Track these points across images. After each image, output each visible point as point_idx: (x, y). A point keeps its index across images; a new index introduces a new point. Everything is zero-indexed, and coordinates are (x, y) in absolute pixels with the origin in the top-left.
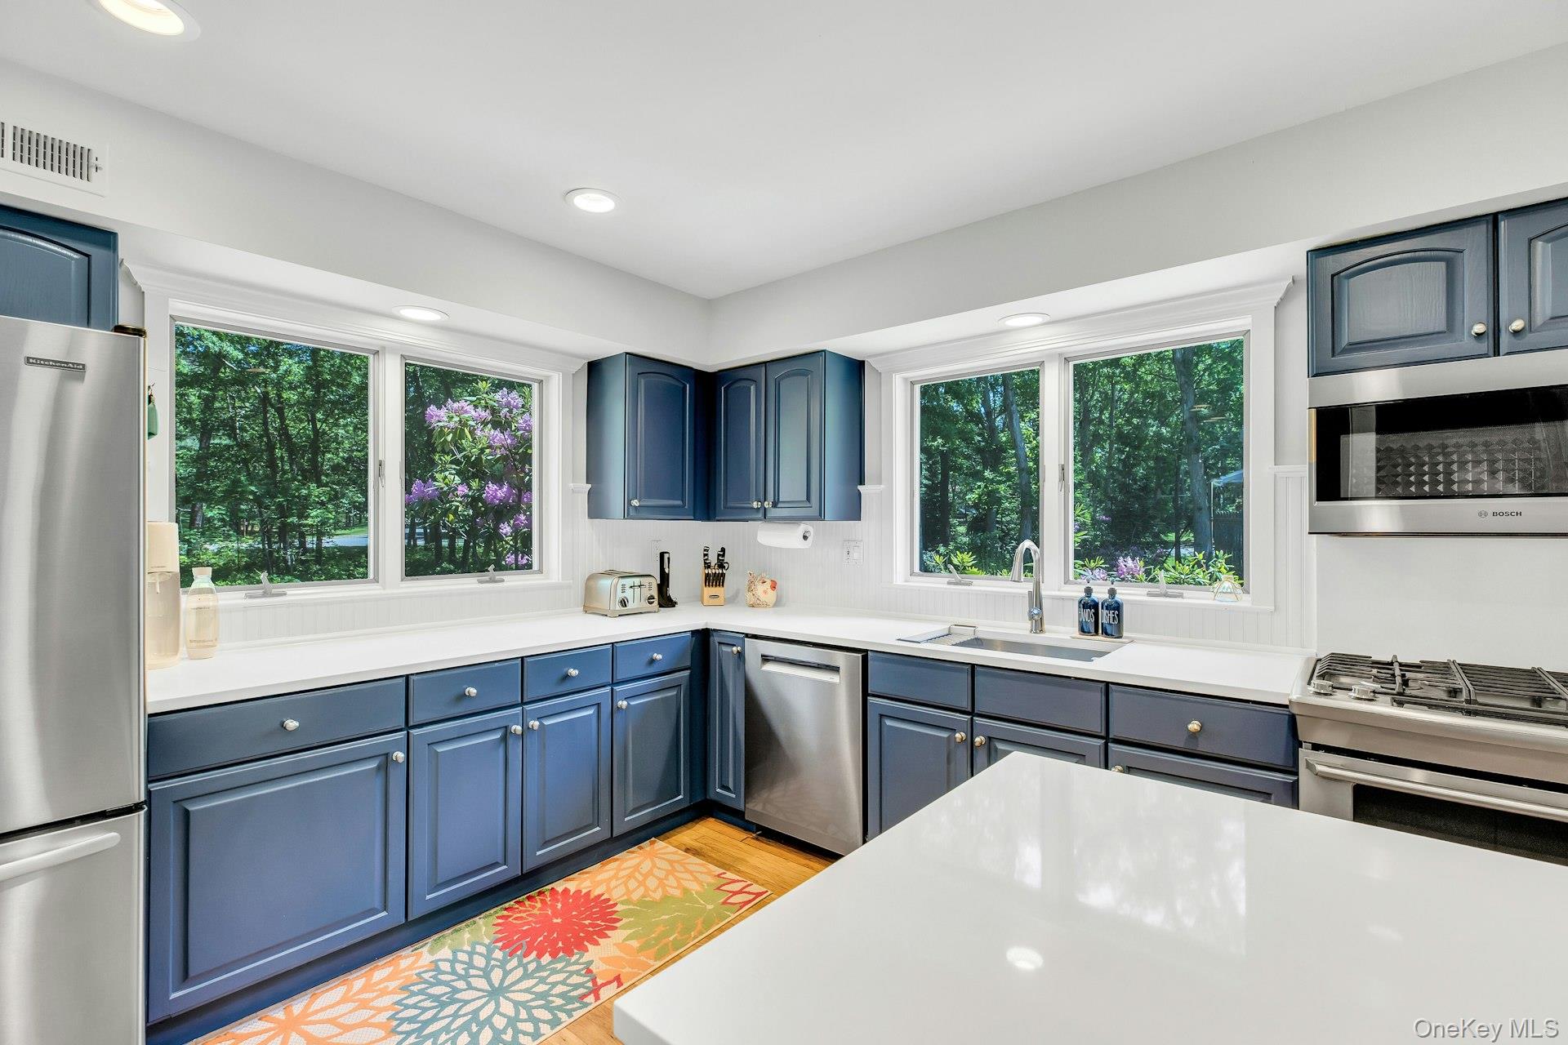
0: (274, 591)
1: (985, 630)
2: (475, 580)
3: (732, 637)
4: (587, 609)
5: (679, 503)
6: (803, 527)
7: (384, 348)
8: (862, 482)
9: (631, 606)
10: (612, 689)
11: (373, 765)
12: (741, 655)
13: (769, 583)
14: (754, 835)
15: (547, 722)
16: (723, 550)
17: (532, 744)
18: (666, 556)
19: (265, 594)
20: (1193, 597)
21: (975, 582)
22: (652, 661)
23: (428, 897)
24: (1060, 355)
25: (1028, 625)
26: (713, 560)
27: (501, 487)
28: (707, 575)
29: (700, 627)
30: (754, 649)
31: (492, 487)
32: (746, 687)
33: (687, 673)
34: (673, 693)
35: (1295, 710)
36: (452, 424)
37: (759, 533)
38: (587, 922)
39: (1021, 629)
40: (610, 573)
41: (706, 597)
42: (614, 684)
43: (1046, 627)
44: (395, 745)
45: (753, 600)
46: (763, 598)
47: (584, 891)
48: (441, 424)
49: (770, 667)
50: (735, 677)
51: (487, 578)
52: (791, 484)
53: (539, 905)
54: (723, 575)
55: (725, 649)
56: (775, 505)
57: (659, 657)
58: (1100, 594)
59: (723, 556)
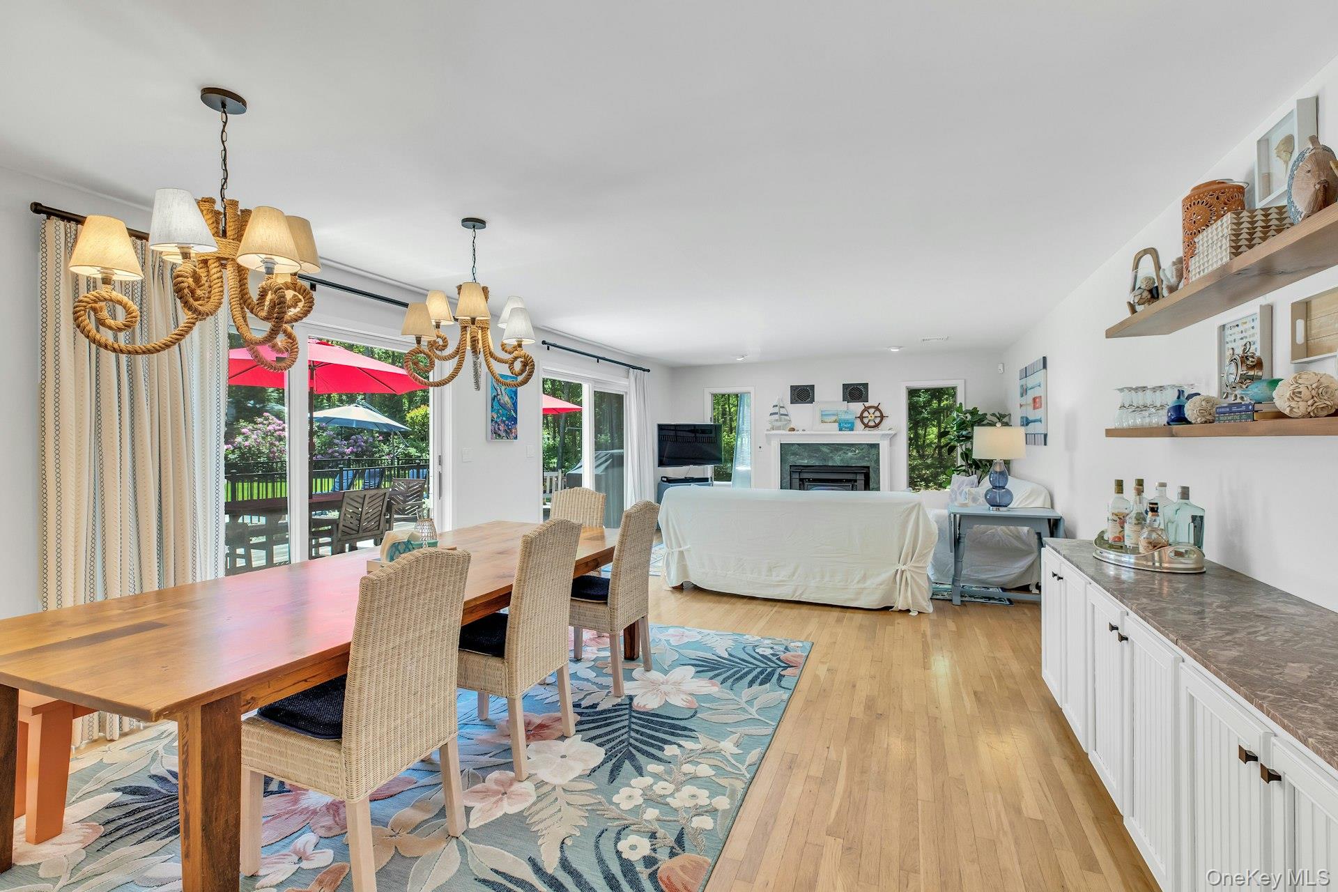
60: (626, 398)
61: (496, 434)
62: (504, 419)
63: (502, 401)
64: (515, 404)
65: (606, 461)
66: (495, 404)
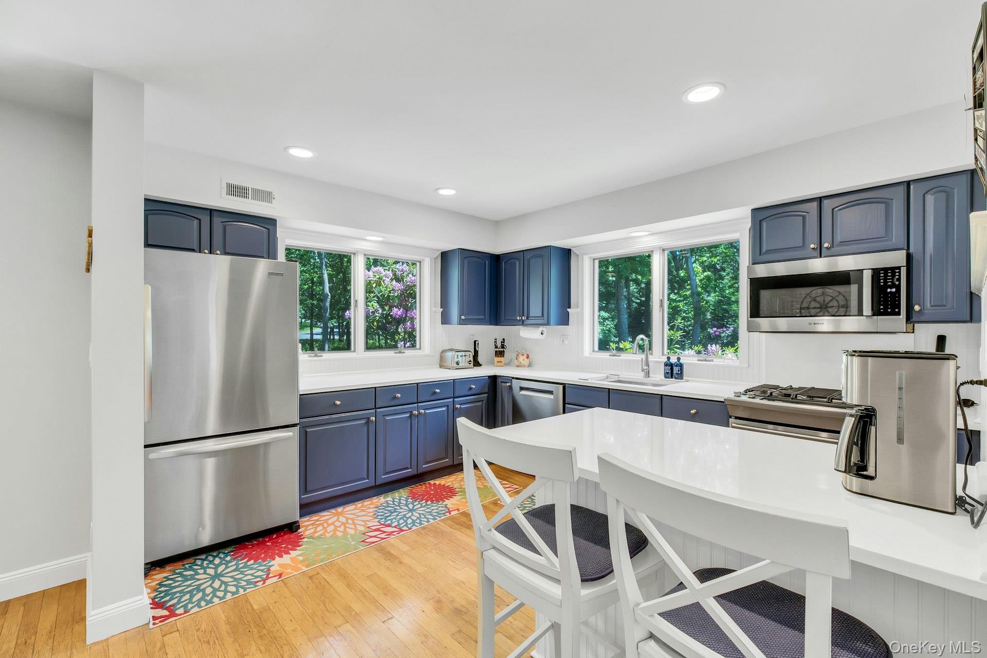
0: (319, 355)
1: (622, 377)
2: (393, 352)
3: (507, 379)
4: (441, 366)
5: (483, 317)
6: (541, 328)
7: (357, 251)
8: (569, 307)
9: (461, 365)
10: (453, 400)
11: (363, 421)
12: (510, 387)
13: (525, 356)
15: (427, 411)
16: (504, 339)
17: (421, 419)
18: (477, 342)
19: (316, 356)
20: (717, 361)
22: (471, 389)
23: (383, 477)
25: (642, 374)
26: (499, 345)
27: (399, 309)
28: (496, 352)
29: (492, 374)
30: (516, 385)
31: (395, 310)
32: (513, 401)
33: (487, 395)
34: (480, 404)
35: (726, 403)
36: (375, 279)
37: (521, 331)
38: (444, 493)
39: (639, 376)
40: (451, 350)
41: (496, 362)
42: (454, 397)
43: (651, 375)
44: (371, 415)
45: (518, 364)
46: (523, 362)
47: (442, 484)
48: (370, 279)
49: (523, 392)
50: (508, 398)
51: (398, 351)
52: (535, 309)
53: (424, 487)
54: (504, 351)
55: (503, 384)
56: (527, 318)
57: (474, 387)
58: (673, 360)
59: (504, 342)
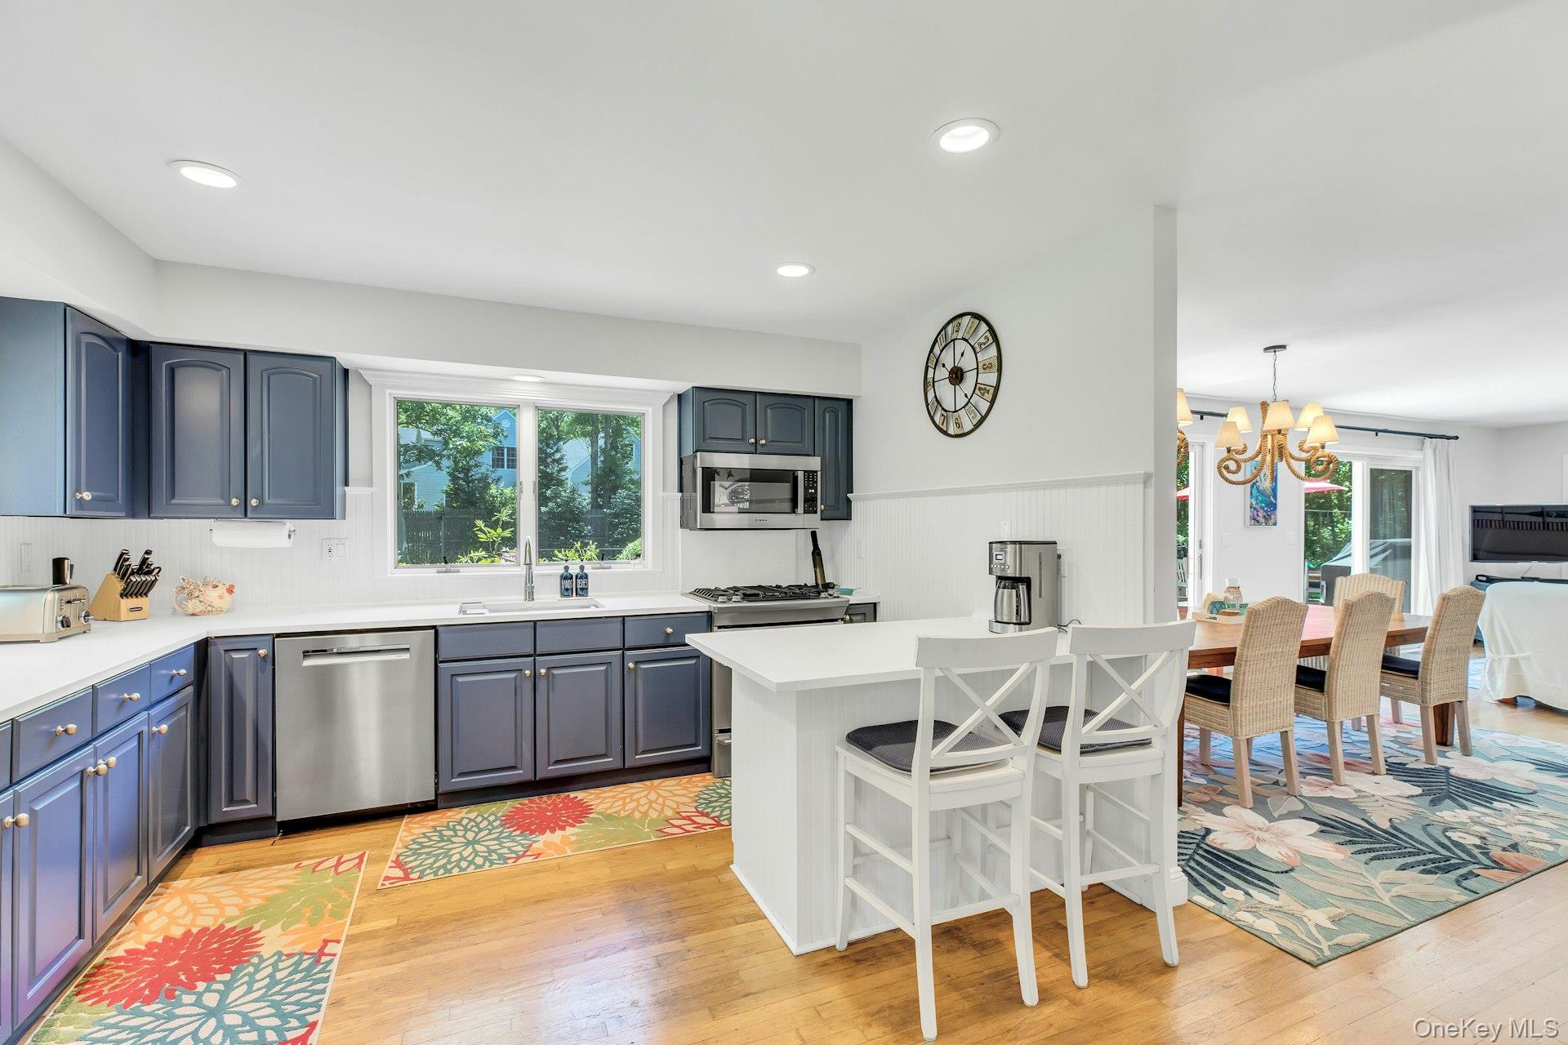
14: (278, 838)
21: (461, 569)
24: (534, 403)
60: (1417, 477)
61: (1255, 520)
62: (1263, 505)
63: (1261, 488)
64: (1274, 490)
65: (1384, 551)
66: (1254, 491)
